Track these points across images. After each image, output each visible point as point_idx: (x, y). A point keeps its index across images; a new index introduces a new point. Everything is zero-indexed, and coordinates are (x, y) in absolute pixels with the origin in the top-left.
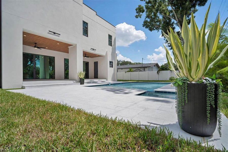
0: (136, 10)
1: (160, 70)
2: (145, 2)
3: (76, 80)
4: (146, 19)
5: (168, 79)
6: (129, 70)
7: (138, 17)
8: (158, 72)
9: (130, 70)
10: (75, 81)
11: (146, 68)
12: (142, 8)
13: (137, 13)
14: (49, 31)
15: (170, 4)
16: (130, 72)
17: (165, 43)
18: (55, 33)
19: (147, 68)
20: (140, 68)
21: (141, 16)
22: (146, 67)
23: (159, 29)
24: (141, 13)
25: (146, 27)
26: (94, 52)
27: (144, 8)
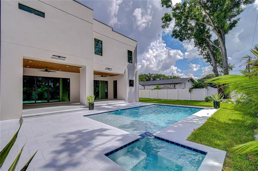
0: (162, 19)
1: (193, 88)
2: (172, 9)
4: (175, 29)
5: (204, 100)
7: (165, 27)
8: (190, 90)
9: (158, 87)
11: (177, 84)
12: (169, 16)
13: (164, 23)
14: (53, 55)
15: (202, 8)
16: (157, 90)
17: (200, 55)
18: (59, 57)
19: (179, 85)
20: (170, 85)
21: (168, 25)
23: (191, 38)
24: (168, 23)
25: (175, 37)
26: (110, 71)
27: (171, 16)
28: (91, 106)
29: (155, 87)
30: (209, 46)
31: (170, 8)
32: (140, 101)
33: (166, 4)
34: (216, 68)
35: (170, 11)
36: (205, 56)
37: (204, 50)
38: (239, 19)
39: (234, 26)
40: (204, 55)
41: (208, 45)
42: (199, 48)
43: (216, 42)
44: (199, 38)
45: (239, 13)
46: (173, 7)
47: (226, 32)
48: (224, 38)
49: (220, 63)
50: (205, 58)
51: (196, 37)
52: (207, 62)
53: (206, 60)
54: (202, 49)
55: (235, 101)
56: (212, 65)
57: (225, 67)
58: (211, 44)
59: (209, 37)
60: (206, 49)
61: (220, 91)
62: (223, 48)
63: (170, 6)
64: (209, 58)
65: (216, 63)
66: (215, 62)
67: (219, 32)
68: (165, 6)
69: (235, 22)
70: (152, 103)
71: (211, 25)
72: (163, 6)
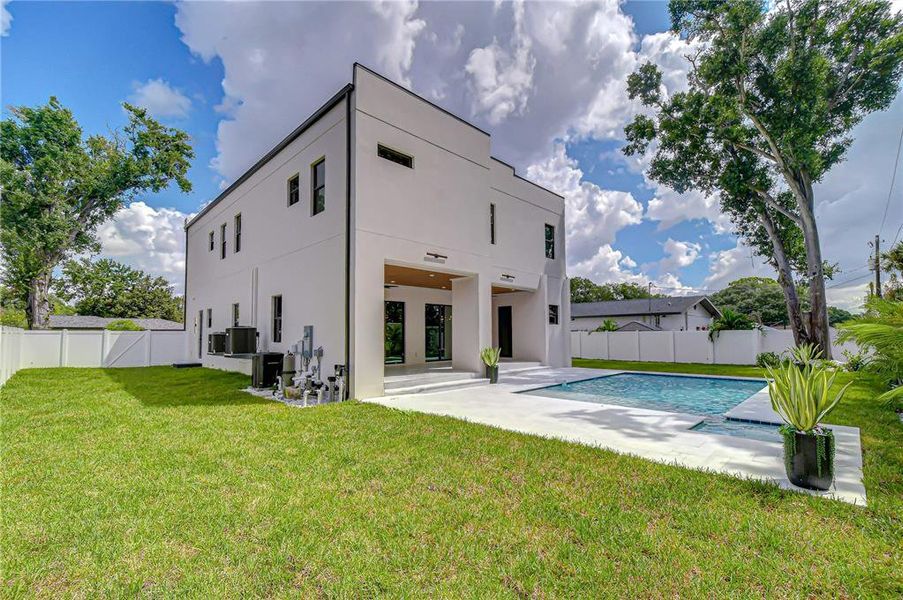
0: (627, 130)
1: (719, 329)
2: (660, 109)
3: (473, 371)
4: (661, 155)
5: (755, 362)
6: (603, 325)
7: (633, 151)
8: (711, 335)
9: (608, 324)
10: (473, 374)
12: (650, 124)
13: (631, 140)
16: (606, 332)
19: (669, 318)
20: (641, 318)
21: (643, 148)
22: (664, 315)
24: (643, 140)
25: (661, 178)
26: (509, 283)
27: (657, 125)
28: (491, 374)
29: (601, 323)
30: (766, 213)
31: (655, 104)
32: (574, 364)
33: (644, 93)
34: (789, 273)
35: (653, 114)
36: (753, 239)
37: (749, 221)
38: (848, 142)
39: (836, 160)
40: (750, 234)
41: (764, 211)
42: (735, 214)
43: (785, 200)
44: (739, 191)
45: (848, 127)
46: (665, 105)
47: (814, 176)
48: (811, 194)
49: (795, 259)
50: (754, 244)
51: (725, 183)
52: (759, 254)
53: (757, 248)
54: (745, 218)
55: (844, 365)
56: (776, 265)
57: (814, 274)
58: (770, 205)
59: (766, 185)
60: (756, 217)
61: (800, 337)
62: (808, 222)
63: (654, 99)
64: (766, 244)
65: (786, 260)
66: (784, 257)
67: (796, 178)
68: (638, 98)
69: (839, 149)
70: (616, 369)
71: (773, 158)
72: (631, 97)
